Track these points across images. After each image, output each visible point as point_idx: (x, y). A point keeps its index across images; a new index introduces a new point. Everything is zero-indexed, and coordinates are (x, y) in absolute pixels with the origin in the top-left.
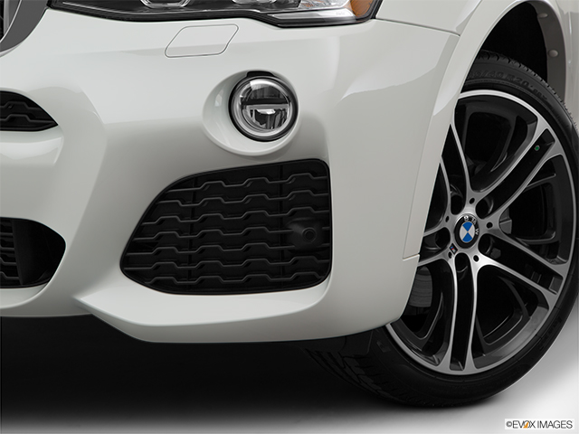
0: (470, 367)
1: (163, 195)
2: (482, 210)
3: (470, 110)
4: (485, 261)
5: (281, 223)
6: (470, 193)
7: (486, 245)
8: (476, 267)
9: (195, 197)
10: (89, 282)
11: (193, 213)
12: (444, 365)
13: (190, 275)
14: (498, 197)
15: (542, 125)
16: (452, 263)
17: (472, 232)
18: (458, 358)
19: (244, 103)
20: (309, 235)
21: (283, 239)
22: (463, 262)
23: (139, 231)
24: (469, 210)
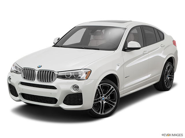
0: (103, 114)
1: (67, 96)
2: (105, 96)
3: (103, 86)
4: (105, 102)
5: (78, 99)
6: (103, 95)
7: (106, 100)
8: (104, 103)
9: (70, 96)
10: (60, 104)
11: (70, 98)
12: (100, 113)
13: (70, 103)
14: (107, 95)
15: (112, 87)
16: (101, 102)
17: (104, 99)
18: (101, 112)
19: (75, 87)
20: (80, 100)
21: (78, 100)
22: (103, 102)
23: (65, 99)
24: (103, 96)
